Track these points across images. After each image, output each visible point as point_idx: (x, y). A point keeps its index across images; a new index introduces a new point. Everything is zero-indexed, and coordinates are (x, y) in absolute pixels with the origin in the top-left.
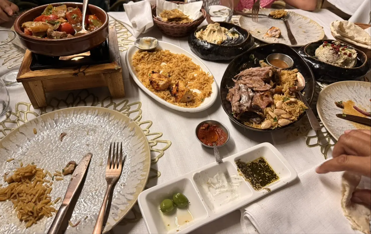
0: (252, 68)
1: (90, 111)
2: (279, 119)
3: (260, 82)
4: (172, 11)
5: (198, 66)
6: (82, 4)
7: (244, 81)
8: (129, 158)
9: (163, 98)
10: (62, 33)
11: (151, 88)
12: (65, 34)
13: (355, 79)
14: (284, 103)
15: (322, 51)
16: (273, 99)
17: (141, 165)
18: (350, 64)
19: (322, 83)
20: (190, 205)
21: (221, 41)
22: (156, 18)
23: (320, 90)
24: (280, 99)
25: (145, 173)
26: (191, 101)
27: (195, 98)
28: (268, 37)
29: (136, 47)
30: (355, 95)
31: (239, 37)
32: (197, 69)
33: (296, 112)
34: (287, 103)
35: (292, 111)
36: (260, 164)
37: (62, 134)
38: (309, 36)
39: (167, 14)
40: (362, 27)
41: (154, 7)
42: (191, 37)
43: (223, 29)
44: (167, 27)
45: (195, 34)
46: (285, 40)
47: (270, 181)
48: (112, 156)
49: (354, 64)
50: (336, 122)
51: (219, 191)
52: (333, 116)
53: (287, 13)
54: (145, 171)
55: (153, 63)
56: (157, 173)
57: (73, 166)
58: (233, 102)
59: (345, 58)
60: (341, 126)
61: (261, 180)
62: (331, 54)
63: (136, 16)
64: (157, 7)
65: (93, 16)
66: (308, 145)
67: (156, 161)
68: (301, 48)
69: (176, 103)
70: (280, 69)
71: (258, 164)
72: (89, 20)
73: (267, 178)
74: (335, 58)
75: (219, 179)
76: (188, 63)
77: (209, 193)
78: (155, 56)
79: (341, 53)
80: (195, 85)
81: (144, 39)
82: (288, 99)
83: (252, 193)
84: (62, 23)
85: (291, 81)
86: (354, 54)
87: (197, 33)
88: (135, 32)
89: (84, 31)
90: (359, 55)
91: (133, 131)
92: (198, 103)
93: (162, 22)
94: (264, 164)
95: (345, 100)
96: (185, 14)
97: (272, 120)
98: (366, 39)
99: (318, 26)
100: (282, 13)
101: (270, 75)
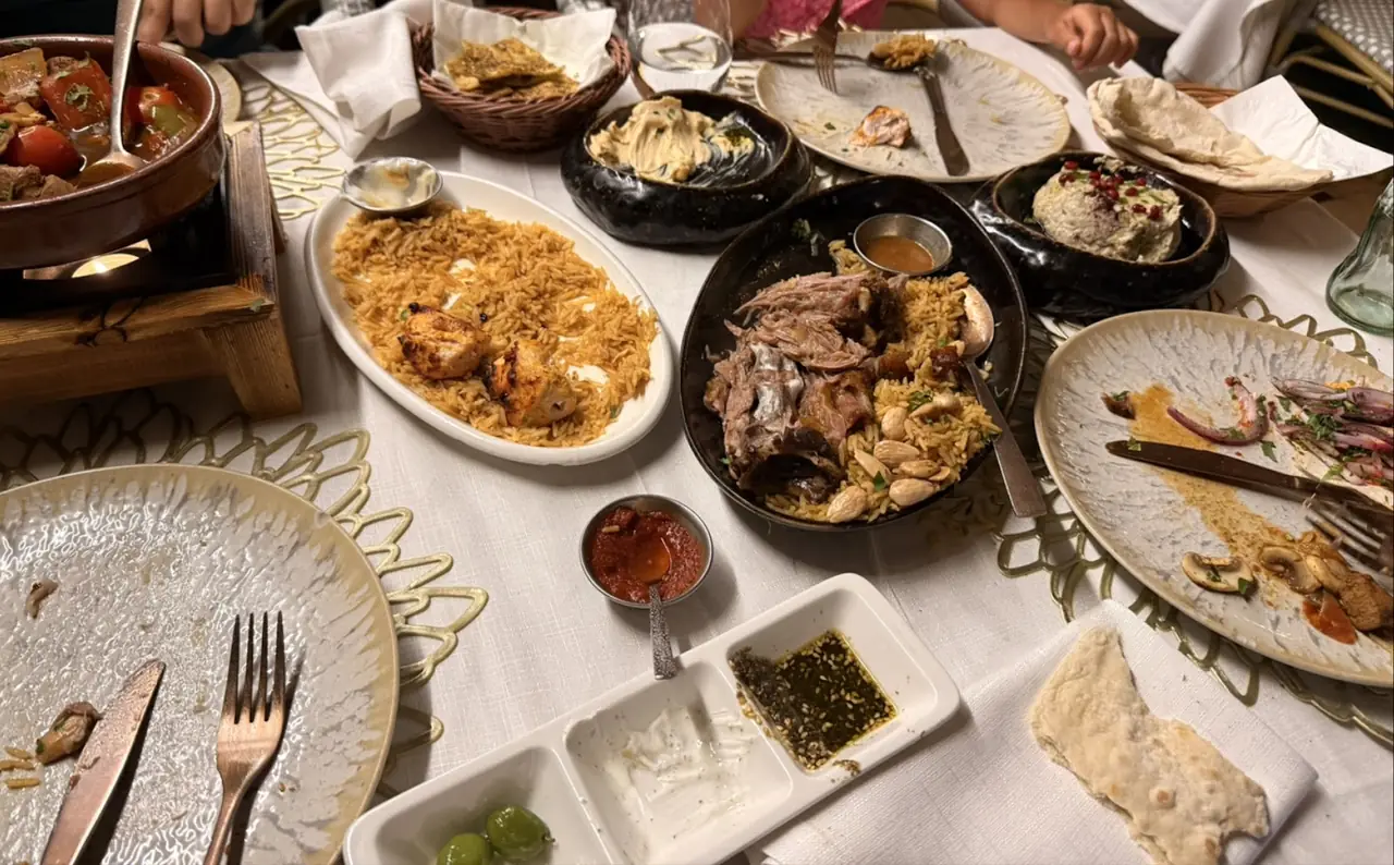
0: (798, 276)
1: (154, 484)
2: (893, 481)
3: (827, 337)
4: (496, 46)
5: (597, 271)
6: (108, 40)
7: (770, 330)
8: (315, 675)
9: (455, 412)
10: (19, 171)
11: (408, 372)
12: (32, 174)
13: (1175, 304)
14: (915, 413)
15: (1058, 198)
16: (873, 399)
17: (361, 699)
18: (1158, 247)
19: (1058, 320)
20: (557, 846)
21: (687, 167)
22: (431, 79)
23: (1051, 348)
24: (898, 400)
25: (375, 735)
26: (568, 419)
27: (584, 403)
28: (864, 146)
29: (347, 200)
30: (1173, 363)
31: (756, 148)
32: (596, 283)
33: (955, 450)
34: (922, 418)
35: (939, 445)
36: (825, 658)
37: (36, 587)
38: (1014, 135)
39: (477, 60)
40: (1200, 99)
41: (424, 32)
42: (573, 151)
43: (695, 117)
44: (476, 114)
45: (585, 140)
46: (925, 154)
47: (861, 727)
48: (242, 670)
49: (1171, 247)
50: (1105, 474)
51: (670, 782)
52: (1093, 449)
53: (937, 47)
54: (374, 728)
55: (417, 265)
56: (430, 727)
57: (83, 722)
58: (730, 415)
59: (1140, 225)
60: (1124, 490)
61: (828, 724)
62: (1089, 210)
63: (351, 71)
64: (435, 34)
65: (161, 92)
66: (1002, 568)
67: (424, 677)
68: (982, 188)
69: (508, 430)
70: (902, 276)
71: (819, 662)
72: (142, 106)
73: (851, 717)
74: (1105, 227)
75: (668, 733)
76: (558, 261)
77: (632, 793)
78: (427, 234)
79: (1126, 208)
80: (585, 350)
81: (383, 167)
82: (927, 398)
83: (791, 783)
84: (21, 127)
85: (941, 323)
86: (1170, 208)
87: (593, 138)
88: (349, 136)
89: (120, 156)
90: (1189, 209)
91: (331, 561)
92: (598, 423)
93: (455, 95)
94: (838, 659)
95: (1136, 386)
96: (549, 58)
97: (868, 485)
98: (1214, 143)
99: (1048, 97)
100: (916, 49)
101: (863, 307)
